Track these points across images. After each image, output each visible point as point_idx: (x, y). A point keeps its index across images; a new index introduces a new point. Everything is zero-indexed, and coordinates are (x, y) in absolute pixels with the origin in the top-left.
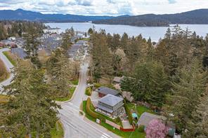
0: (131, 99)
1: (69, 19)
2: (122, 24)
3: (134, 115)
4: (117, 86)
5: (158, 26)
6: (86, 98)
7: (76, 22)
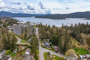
0: (52, 44)
1: (25, 15)
2: (47, 18)
3: (52, 47)
4: (48, 41)
5: (61, 19)
6: (41, 44)
7: (28, 17)
